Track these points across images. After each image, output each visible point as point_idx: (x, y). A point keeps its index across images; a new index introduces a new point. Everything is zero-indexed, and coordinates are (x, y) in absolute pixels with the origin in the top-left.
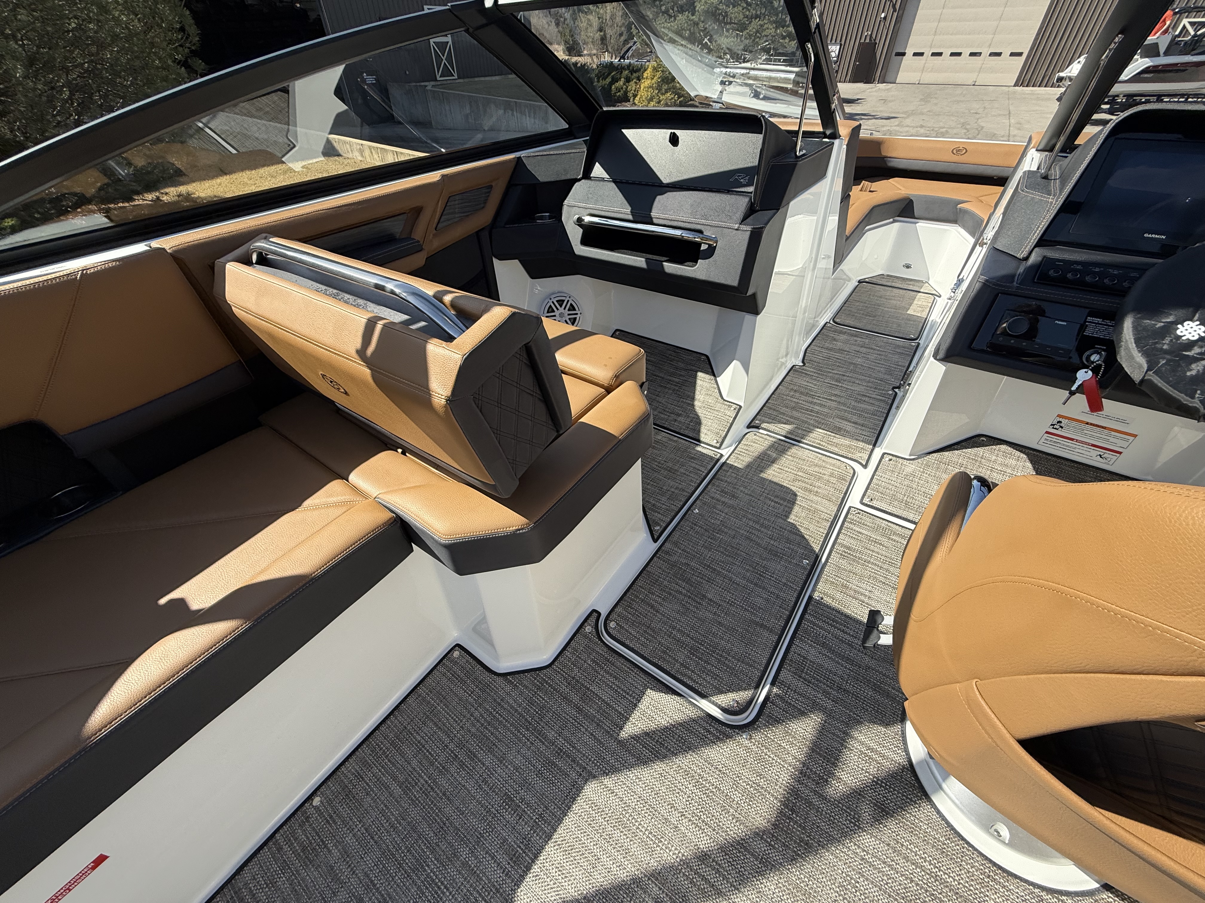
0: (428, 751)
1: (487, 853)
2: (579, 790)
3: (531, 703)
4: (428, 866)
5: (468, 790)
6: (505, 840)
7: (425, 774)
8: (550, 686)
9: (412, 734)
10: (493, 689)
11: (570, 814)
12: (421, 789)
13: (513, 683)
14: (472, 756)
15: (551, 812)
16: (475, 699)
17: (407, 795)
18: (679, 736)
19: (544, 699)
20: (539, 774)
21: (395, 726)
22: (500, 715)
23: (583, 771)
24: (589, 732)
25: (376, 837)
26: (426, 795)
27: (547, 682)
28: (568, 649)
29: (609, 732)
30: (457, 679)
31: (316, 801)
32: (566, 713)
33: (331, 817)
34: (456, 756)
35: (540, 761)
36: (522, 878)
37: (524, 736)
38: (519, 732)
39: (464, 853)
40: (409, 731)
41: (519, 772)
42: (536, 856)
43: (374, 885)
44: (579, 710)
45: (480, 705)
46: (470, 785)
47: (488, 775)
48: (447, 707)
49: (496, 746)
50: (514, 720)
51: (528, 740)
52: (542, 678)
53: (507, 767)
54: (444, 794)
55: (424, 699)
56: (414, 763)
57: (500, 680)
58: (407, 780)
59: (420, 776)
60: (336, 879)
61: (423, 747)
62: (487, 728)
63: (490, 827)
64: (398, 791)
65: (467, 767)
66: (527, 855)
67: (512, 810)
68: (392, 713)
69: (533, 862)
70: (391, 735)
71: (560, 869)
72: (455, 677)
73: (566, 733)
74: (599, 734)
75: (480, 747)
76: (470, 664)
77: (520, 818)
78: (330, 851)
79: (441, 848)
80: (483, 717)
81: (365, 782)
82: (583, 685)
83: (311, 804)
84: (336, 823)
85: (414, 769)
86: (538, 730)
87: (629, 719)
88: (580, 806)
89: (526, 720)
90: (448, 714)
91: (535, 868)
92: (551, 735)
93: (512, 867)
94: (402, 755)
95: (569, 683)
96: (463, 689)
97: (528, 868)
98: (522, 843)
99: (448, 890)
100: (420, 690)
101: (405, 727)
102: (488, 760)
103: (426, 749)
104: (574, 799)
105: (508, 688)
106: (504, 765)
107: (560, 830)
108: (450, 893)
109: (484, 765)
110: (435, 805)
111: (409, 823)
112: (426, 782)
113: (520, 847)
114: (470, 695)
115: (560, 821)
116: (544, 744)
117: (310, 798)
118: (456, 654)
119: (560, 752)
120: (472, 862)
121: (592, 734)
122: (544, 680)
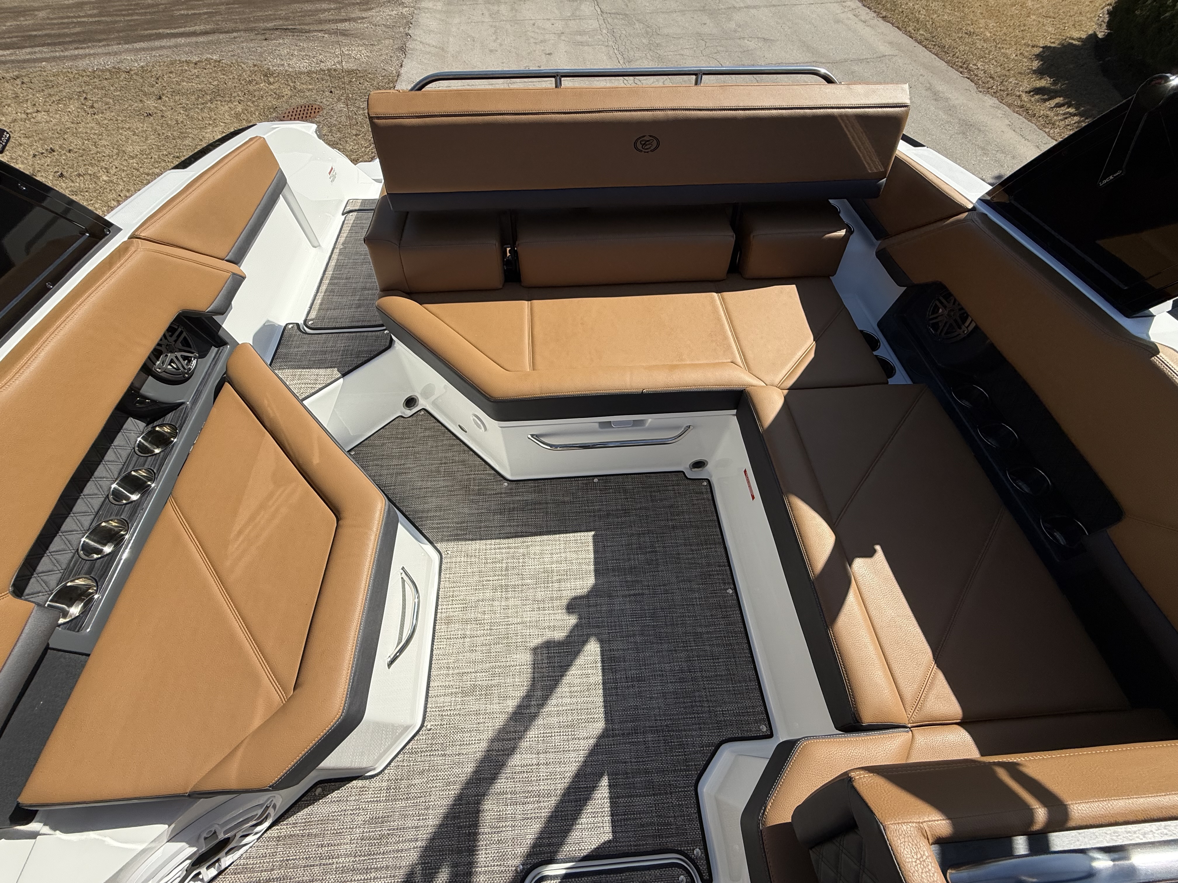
0: (708, 659)
1: (628, 649)
2: (607, 720)
3: (681, 745)
4: (650, 620)
5: (665, 663)
6: (624, 661)
7: (696, 649)
8: (681, 770)
9: (727, 658)
10: (714, 729)
11: (602, 704)
12: (690, 641)
13: (706, 747)
14: (682, 681)
15: (613, 695)
16: (717, 711)
17: (693, 633)
18: (568, 819)
19: (676, 756)
20: (636, 708)
21: (740, 653)
22: (692, 718)
23: (613, 734)
24: (628, 763)
25: (685, 606)
26: (684, 642)
27: (685, 770)
28: (697, 815)
29: (616, 775)
30: (742, 713)
31: (730, 591)
32: (654, 760)
33: (715, 593)
34: (690, 672)
35: (642, 715)
36: (602, 655)
37: (665, 720)
38: (670, 719)
39: (638, 639)
40: (730, 658)
41: (648, 697)
42: (603, 669)
43: (664, 594)
44: (647, 772)
45: (710, 712)
46: (667, 667)
47: (663, 680)
48: (727, 691)
49: (674, 698)
50: (680, 723)
51: (660, 720)
52: (691, 771)
53: (657, 694)
54: (675, 650)
55: (745, 681)
56: (708, 648)
57: (717, 741)
58: (701, 638)
59: (697, 646)
60: (684, 581)
61: (713, 659)
62: (690, 702)
63: (637, 660)
64: (699, 630)
65: (678, 673)
66: (608, 666)
67: (634, 677)
68: (752, 656)
69: (603, 666)
70: (736, 647)
71: (587, 675)
72: (745, 713)
73: (643, 747)
74: (622, 767)
75: (683, 689)
76: (747, 731)
77: (626, 678)
78: (698, 584)
79: (651, 630)
80: (700, 706)
81: (720, 618)
82: (660, 794)
83: (731, 588)
84: (710, 594)
85: (704, 645)
86: (660, 732)
87: (610, 799)
88: (599, 713)
89: (673, 731)
90: (721, 688)
91: (599, 665)
92: (650, 737)
93: (611, 655)
94: (718, 645)
95: (670, 785)
96: (731, 710)
97: (603, 661)
98: (615, 668)
99: (632, 621)
100: (754, 683)
101: (734, 658)
102: (671, 687)
103: (710, 659)
104: (605, 714)
105: (705, 740)
106: (660, 693)
107: (601, 691)
108: (629, 621)
109: (670, 682)
110: (674, 642)
111: (677, 624)
112: (691, 646)
113: (614, 665)
114: (722, 711)
115: (605, 696)
116: (649, 727)
117: (735, 589)
118: (764, 728)
119: (635, 731)
120: (632, 639)
121: (625, 763)
122: (688, 771)
